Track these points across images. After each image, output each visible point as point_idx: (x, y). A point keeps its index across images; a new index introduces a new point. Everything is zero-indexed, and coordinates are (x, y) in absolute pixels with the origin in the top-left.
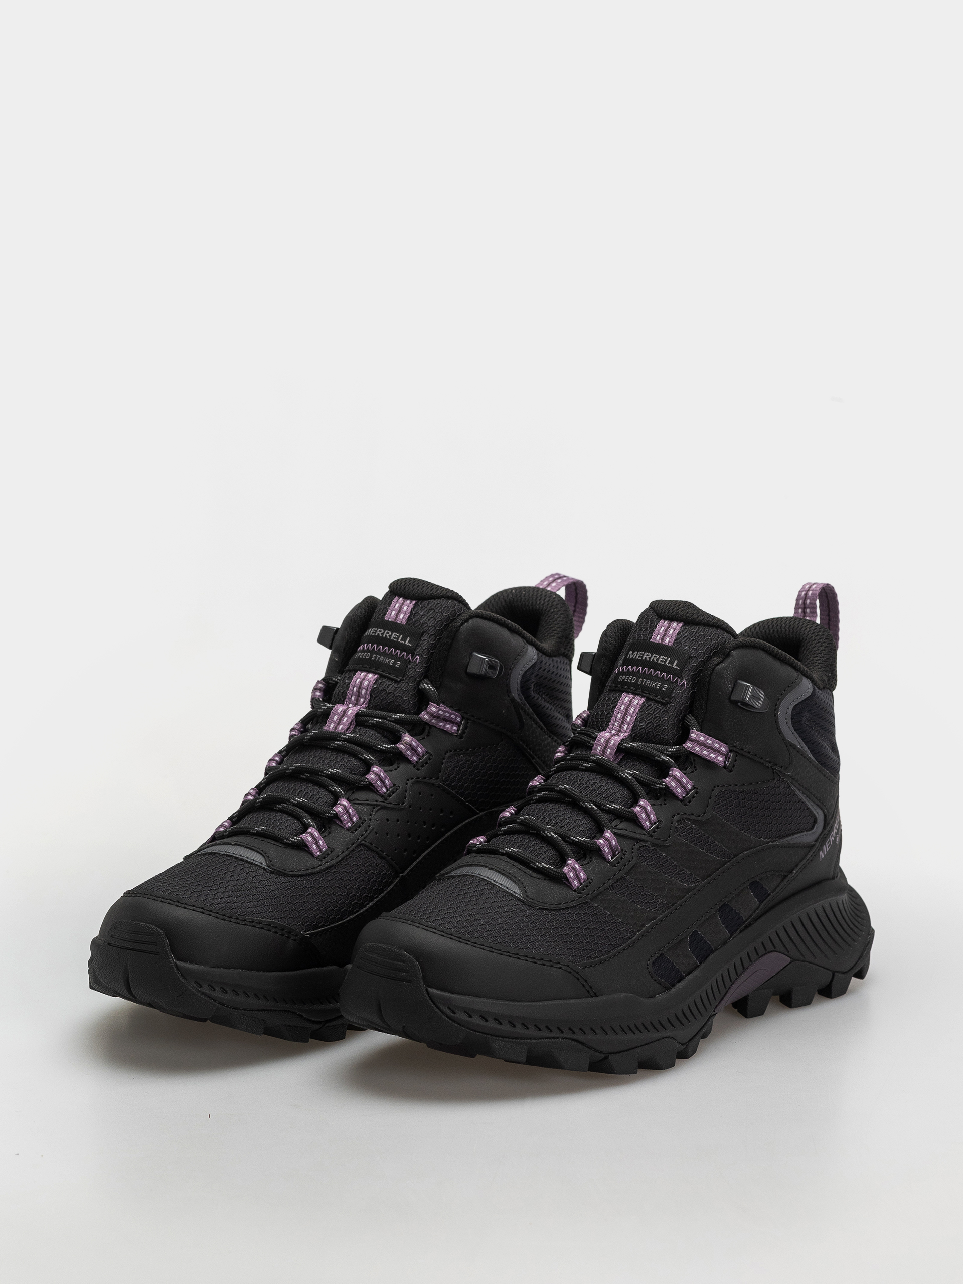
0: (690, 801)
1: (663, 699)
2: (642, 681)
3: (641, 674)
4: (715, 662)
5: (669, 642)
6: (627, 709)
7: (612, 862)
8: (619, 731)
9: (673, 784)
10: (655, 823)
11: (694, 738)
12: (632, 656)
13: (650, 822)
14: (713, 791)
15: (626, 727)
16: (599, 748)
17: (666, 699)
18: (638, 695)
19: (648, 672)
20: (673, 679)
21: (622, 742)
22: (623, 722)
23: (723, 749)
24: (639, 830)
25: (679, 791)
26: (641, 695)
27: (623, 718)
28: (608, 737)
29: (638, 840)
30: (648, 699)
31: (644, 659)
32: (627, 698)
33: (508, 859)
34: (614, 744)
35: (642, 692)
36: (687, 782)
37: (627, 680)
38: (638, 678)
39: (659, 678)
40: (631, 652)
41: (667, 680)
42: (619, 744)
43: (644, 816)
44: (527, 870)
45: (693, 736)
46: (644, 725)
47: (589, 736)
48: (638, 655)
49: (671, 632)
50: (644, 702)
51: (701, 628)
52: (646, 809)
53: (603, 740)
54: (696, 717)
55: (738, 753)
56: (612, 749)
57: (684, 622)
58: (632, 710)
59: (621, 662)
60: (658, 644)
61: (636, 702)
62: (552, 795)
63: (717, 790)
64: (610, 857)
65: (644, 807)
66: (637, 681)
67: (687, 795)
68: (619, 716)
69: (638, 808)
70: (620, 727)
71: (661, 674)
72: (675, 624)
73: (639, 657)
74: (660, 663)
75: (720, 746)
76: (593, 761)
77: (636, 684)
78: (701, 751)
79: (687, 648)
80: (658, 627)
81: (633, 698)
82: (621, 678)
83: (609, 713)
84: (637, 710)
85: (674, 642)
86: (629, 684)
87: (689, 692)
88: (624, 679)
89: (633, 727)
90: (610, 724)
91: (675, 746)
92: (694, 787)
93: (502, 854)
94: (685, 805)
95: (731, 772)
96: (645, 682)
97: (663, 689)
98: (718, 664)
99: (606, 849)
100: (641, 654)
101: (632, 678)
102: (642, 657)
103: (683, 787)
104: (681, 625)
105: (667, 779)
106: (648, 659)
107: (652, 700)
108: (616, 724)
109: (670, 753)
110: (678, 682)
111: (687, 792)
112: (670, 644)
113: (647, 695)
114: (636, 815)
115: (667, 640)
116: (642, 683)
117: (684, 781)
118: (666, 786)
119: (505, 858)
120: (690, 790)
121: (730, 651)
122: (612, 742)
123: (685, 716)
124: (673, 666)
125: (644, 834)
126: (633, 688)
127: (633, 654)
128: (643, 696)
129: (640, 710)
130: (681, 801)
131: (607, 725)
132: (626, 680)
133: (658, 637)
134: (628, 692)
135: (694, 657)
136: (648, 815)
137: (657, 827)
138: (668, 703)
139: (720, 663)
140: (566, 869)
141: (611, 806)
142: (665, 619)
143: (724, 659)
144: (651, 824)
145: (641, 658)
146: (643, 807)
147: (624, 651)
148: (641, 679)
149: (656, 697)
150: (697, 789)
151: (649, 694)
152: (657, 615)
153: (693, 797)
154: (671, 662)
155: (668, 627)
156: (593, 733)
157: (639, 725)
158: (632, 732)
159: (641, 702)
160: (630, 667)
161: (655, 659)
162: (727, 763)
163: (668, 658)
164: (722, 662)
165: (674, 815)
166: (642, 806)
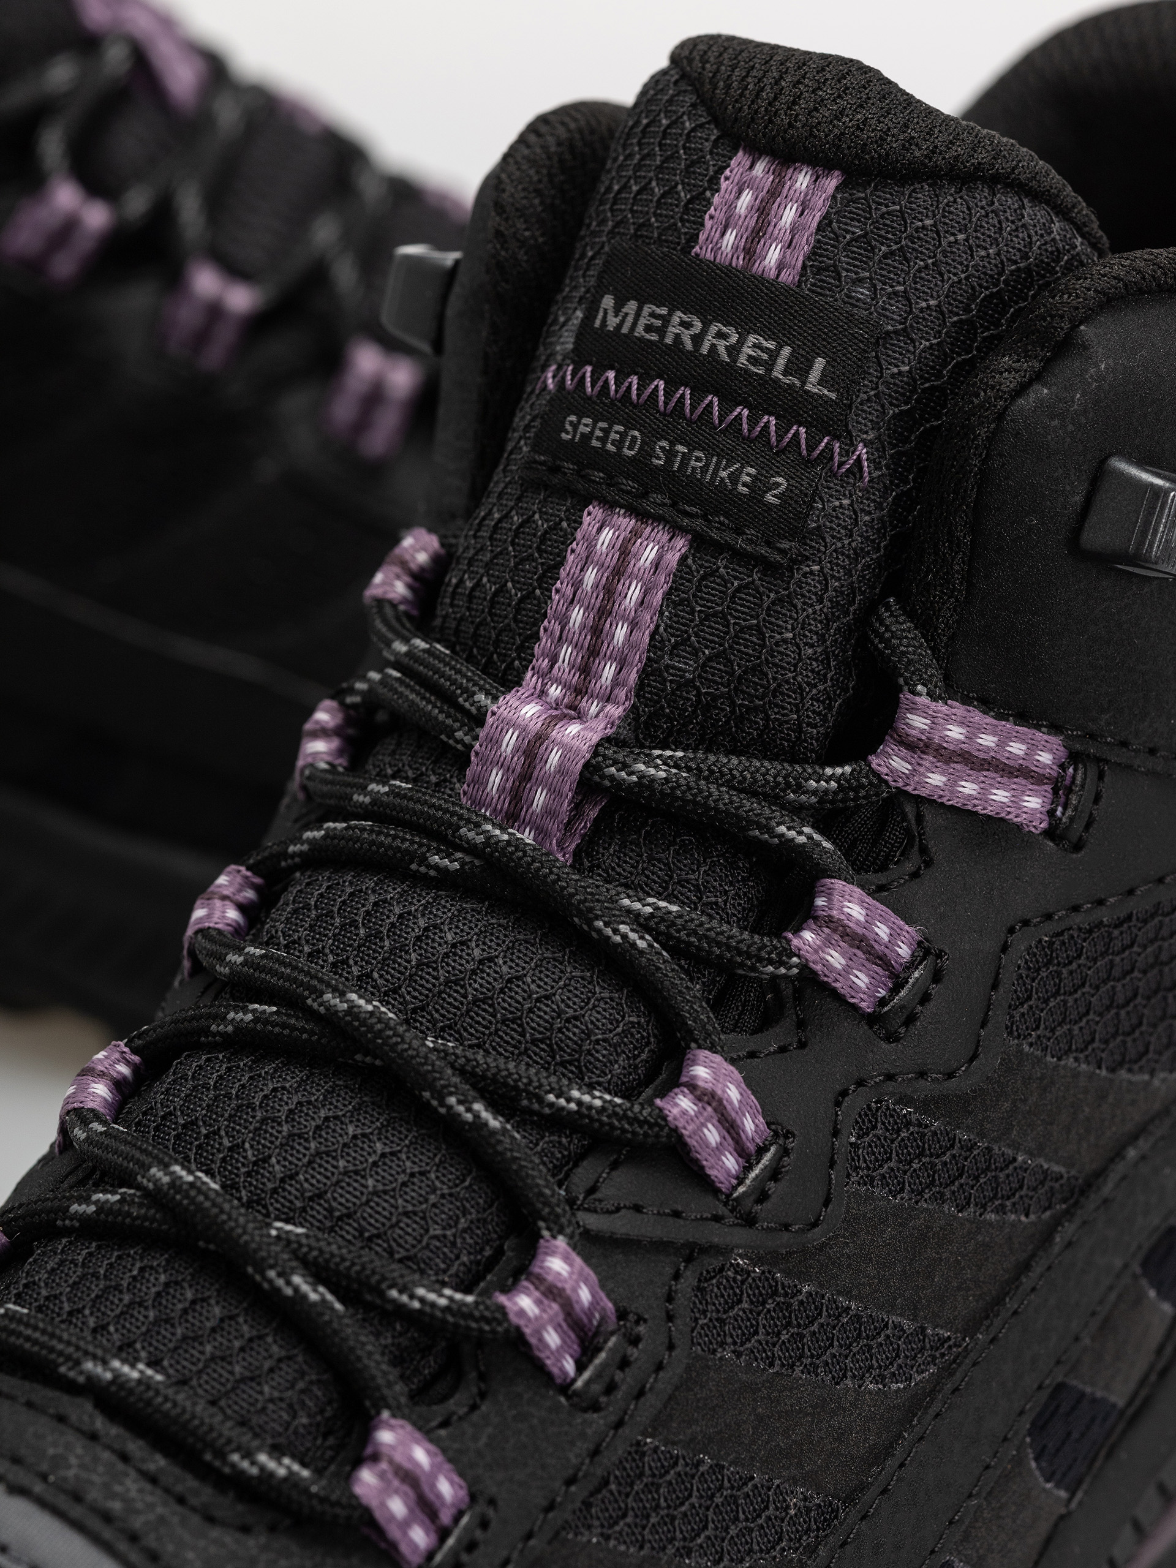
0: (910, 1020)
1: (769, 544)
2: (670, 454)
3: (664, 414)
4: (1010, 381)
5: (781, 266)
6: (609, 591)
7: (576, 1393)
8: (580, 691)
9: (836, 959)
10: (761, 1150)
11: (922, 731)
12: (613, 322)
13: (741, 1151)
14: (1005, 948)
15: (609, 672)
16: (496, 778)
17: (785, 545)
18: (658, 519)
19: (693, 408)
20: (811, 448)
21: (595, 754)
22: (593, 652)
23: (1045, 758)
24: (698, 1205)
25: (862, 980)
26: (666, 522)
27: (597, 631)
28: (535, 727)
29: (692, 1252)
30: (699, 543)
31: (669, 340)
32: (607, 535)
33: (100, 1423)
34: (561, 770)
35: (674, 505)
36: (894, 935)
37: (603, 440)
38: (651, 436)
39: (748, 440)
40: (608, 301)
41: (783, 451)
42: (587, 765)
43: (712, 1135)
44: (189, 1483)
45: (918, 722)
46: (688, 667)
47: (448, 699)
48: (642, 322)
49: (789, 215)
50: (683, 560)
51: (923, 194)
52: (720, 1101)
53: (510, 740)
54: (925, 625)
55: (1107, 761)
56: (554, 792)
57: (845, 171)
58: (634, 593)
59: (566, 341)
60: (728, 271)
61: (650, 554)
62: (293, 1028)
63: (1021, 944)
64: (569, 1366)
65: (713, 1095)
66: (647, 452)
67: (895, 990)
68: (577, 616)
69: (684, 1103)
70: (586, 670)
71: (753, 421)
72: (803, 180)
73: (649, 328)
74: (746, 371)
75: (1033, 748)
76: (471, 849)
77: (640, 465)
78: (953, 783)
79: (863, 292)
80: (724, 185)
81: (636, 534)
82: (575, 426)
83: (530, 595)
84: (658, 597)
85: (804, 267)
86: (612, 465)
87: (884, 496)
88: (587, 438)
89: (644, 675)
90: (537, 650)
91: (833, 765)
92: (924, 950)
93: (71, 1388)
94: (892, 1038)
95: (1078, 847)
96: (686, 458)
97: (769, 498)
98: (1022, 389)
99: (553, 1339)
100: (653, 315)
101: (624, 436)
102: (662, 331)
103: (878, 958)
104: (831, 183)
105: (808, 935)
106: (689, 345)
107: (719, 548)
108: (566, 653)
109: (813, 799)
110: (832, 458)
111: (893, 975)
112: (788, 277)
113: (698, 524)
114: (680, 1137)
115: (773, 255)
116: (669, 461)
117: (882, 931)
118: (804, 967)
119: (84, 1412)
120: (912, 965)
121: (1074, 327)
122: (554, 758)
123: (870, 609)
124: (809, 387)
125: (717, 1219)
126: (630, 485)
127: (617, 311)
128: (676, 530)
129: (667, 595)
130: (872, 1019)
131: (527, 661)
132: (595, 443)
133: (730, 238)
134: (610, 505)
135: (896, 332)
136: (730, 1126)
137: (774, 1173)
138: (793, 561)
139: (1031, 382)
140: (367, 1478)
141: (562, 1102)
142: (756, 151)
143: (1048, 363)
144: (748, 1159)
145: (654, 337)
146: (707, 1098)
147: (579, 283)
148: (664, 444)
149: (739, 532)
150: (939, 956)
151: (704, 517)
152: (715, 120)
153: (925, 998)
154: (799, 367)
155: (774, 193)
156: (465, 690)
157: (668, 666)
158: (637, 696)
159: (672, 559)
160: (611, 375)
161: (722, 350)
162: (1059, 813)
163: (780, 347)
164: (1038, 377)
165: (844, 1093)
166: (705, 1093)
